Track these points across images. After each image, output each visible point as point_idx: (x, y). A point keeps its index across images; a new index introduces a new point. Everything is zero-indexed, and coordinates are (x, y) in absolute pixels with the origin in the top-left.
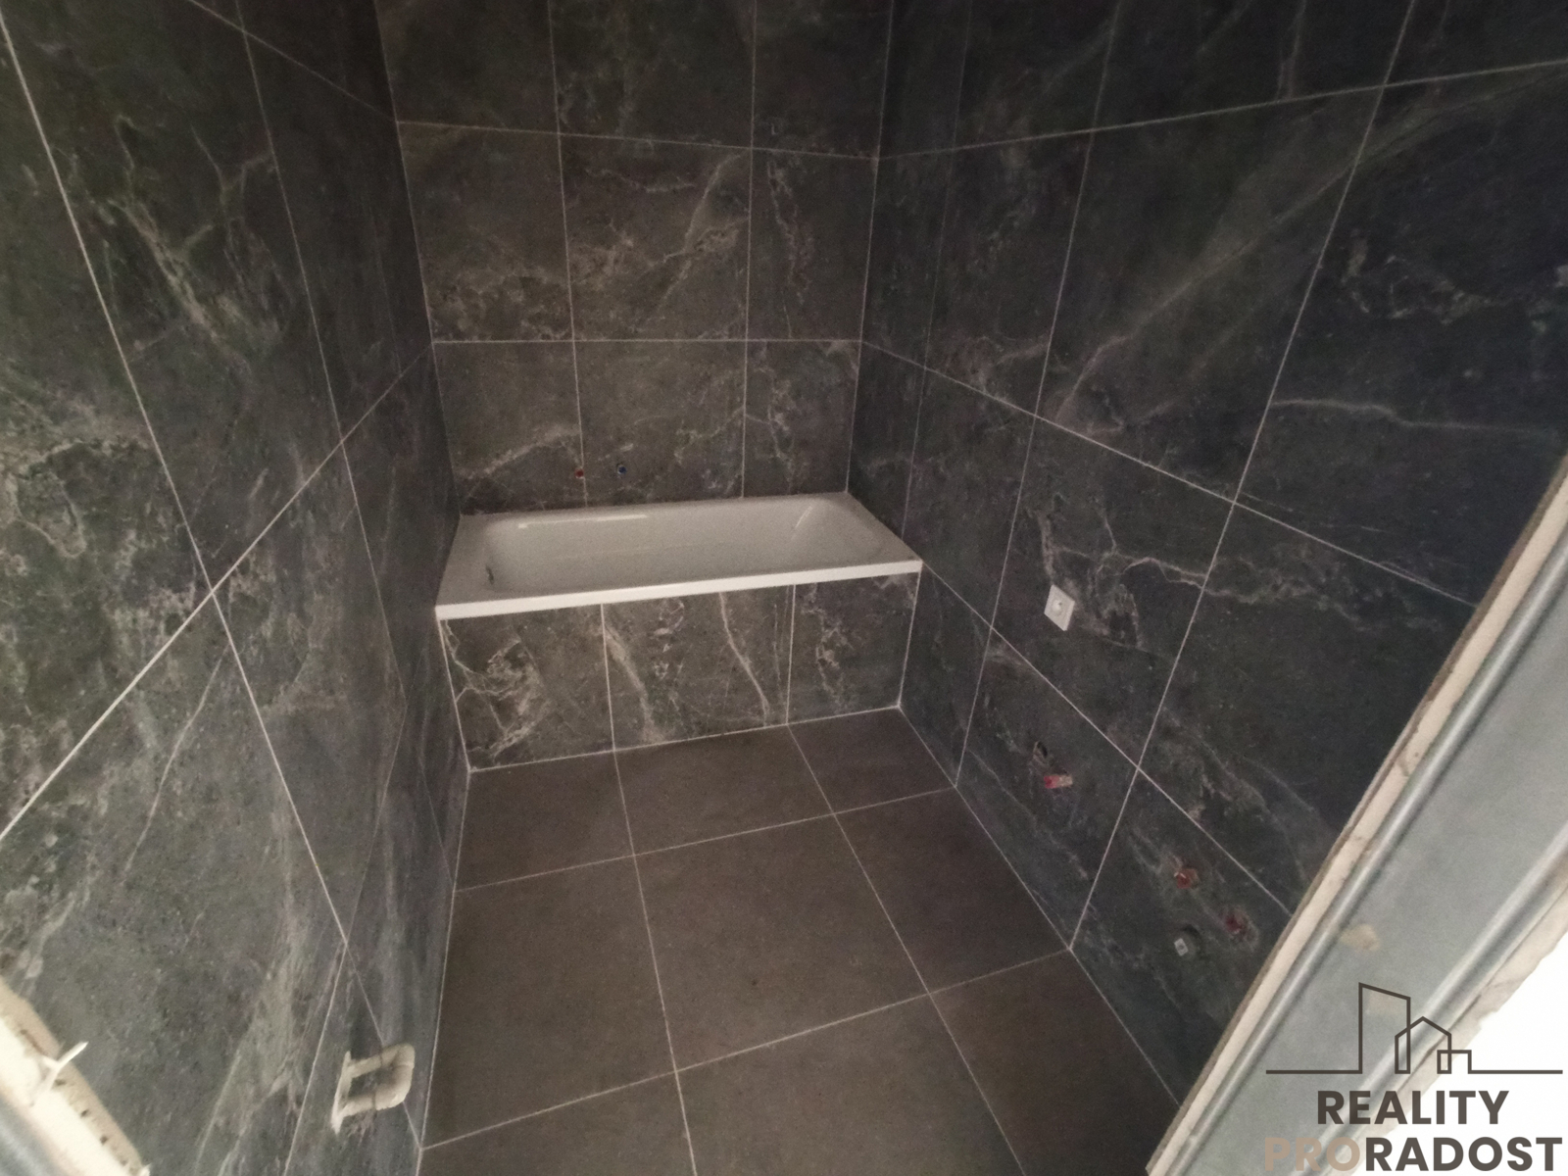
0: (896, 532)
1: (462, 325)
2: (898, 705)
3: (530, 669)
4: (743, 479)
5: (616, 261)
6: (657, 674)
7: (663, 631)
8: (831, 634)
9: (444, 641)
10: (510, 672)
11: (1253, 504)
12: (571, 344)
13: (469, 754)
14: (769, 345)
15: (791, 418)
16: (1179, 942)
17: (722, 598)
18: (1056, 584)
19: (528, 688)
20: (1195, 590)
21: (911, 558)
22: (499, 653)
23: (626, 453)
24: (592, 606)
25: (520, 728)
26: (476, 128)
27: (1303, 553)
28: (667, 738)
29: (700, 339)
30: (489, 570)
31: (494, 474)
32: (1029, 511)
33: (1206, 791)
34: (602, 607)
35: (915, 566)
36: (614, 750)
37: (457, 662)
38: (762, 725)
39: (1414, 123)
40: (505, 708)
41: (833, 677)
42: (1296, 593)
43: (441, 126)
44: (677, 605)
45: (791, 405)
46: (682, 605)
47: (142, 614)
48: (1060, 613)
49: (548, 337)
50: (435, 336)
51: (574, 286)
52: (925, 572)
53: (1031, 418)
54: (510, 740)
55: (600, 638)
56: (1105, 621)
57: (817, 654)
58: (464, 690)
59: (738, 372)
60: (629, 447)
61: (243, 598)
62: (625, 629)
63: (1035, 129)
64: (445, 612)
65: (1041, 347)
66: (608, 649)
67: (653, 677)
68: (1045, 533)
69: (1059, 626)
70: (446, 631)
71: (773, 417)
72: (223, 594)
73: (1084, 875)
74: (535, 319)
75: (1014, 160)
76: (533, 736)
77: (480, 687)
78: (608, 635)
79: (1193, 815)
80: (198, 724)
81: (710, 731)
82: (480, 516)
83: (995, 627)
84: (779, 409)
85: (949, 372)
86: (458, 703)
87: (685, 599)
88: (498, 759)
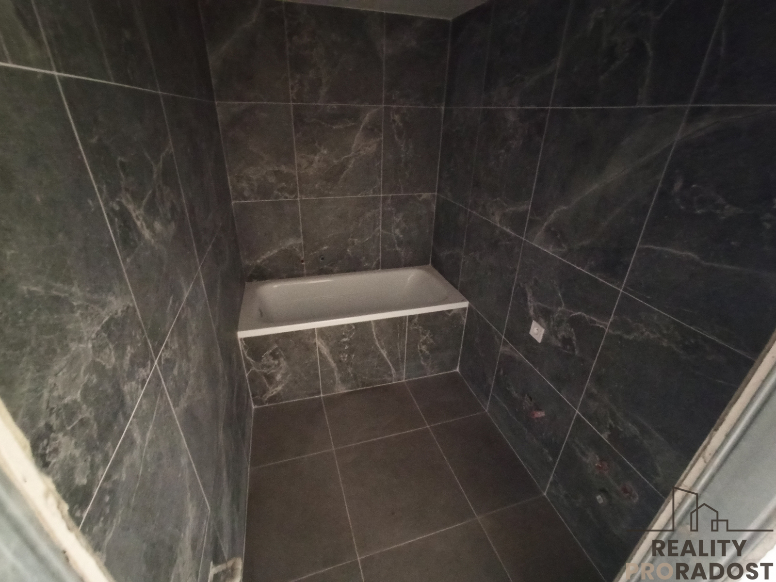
0: (456, 287)
1: (246, 194)
2: (458, 370)
3: (282, 359)
4: (380, 261)
5: (319, 161)
6: (342, 359)
7: (345, 340)
8: (425, 338)
9: (241, 347)
10: (272, 361)
11: (630, 292)
12: (297, 201)
13: (253, 400)
14: (392, 197)
15: (403, 231)
16: (599, 497)
17: (373, 323)
18: (535, 320)
19: (281, 368)
20: (603, 330)
21: (463, 301)
22: (268, 353)
23: (325, 250)
24: (311, 329)
25: (277, 387)
26: (253, 103)
27: (656, 318)
28: (346, 389)
29: (359, 196)
30: (260, 311)
31: (261, 263)
32: (521, 284)
33: (610, 426)
34: (316, 330)
35: (465, 304)
36: (322, 395)
37: (248, 358)
38: (391, 382)
39: (705, 124)
40: (270, 378)
41: (426, 358)
42: (652, 336)
43: (236, 103)
44: (352, 327)
45: (403, 225)
46: (354, 327)
47: (133, 383)
48: (537, 334)
49: (286, 198)
50: (233, 200)
51: (299, 173)
52: (470, 308)
53: (522, 240)
54: (272, 393)
55: (315, 344)
56: (560, 340)
57: (419, 348)
58: (251, 370)
59: (377, 210)
60: (325, 248)
61: (167, 360)
62: (327, 339)
63: (521, 104)
64: (242, 334)
65: (526, 206)
66: (319, 349)
67: (340, 361)
68: (529, 295)
69: (537, 340)
70: (242, 343)
71: (394, 231)
72: (159, 363)
73: (551, 459)
74: (282, 190)
75: (512, 117)
76: (283, 390)
77: (258, 368)
78: (319, 342)
79: (604, 436)
80: (154, 426)
81: (367, 386)
82: (255, 283)
83: (505, 337)
84: (398, 226)
85: (480, 214)
86: (249, 377)
87: (355, 324)
88: (266, 402)
